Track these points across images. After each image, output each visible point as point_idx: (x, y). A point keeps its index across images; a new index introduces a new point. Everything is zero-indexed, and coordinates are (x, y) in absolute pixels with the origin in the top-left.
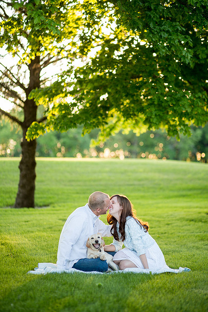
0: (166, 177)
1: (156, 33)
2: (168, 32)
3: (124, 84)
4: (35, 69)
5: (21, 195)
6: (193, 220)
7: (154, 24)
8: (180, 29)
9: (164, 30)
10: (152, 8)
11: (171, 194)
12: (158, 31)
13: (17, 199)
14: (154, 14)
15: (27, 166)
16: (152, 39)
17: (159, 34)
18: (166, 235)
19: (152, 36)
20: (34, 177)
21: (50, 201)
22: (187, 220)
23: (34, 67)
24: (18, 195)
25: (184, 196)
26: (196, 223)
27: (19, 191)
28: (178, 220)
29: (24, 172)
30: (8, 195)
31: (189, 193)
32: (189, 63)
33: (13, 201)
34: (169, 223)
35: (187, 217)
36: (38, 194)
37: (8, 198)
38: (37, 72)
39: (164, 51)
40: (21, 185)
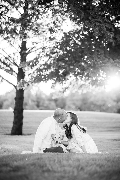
0: (100, 121)
1: (92, 22)
2: (99, 22)
3: (74, 55)
4: (24, 54)
5: (14, 128)
6: (115, 140)
7: (91, 17)
8: (107, 21)
9: (97, 21)
10: (91, 9)
11: (103, 130)
12: (94, 21)
13: (12, 131)
14: (92, 12)
15: (18, 111)
16: (90, 26)
17: (95, 23)
18: (99, 146)
19: (90, 24)
20: (22, 117)
21: (31, 132)
22: (112, 140)
23: (23, 53)
24: (13, 128)
25: (110, 131)
26: (117, 141)
27: (14, 126)
28: (107, 140)
29: (16, 115)
30: (7, 129)
31: (113, 129)
32: (112, 42)
33: (10, 132)
34: (101, 141)
35: (112, 139)
36: (25, 129)
37: (7, 131)
38: (25, 55)
39: (97, 32)
40: (15, 122)
